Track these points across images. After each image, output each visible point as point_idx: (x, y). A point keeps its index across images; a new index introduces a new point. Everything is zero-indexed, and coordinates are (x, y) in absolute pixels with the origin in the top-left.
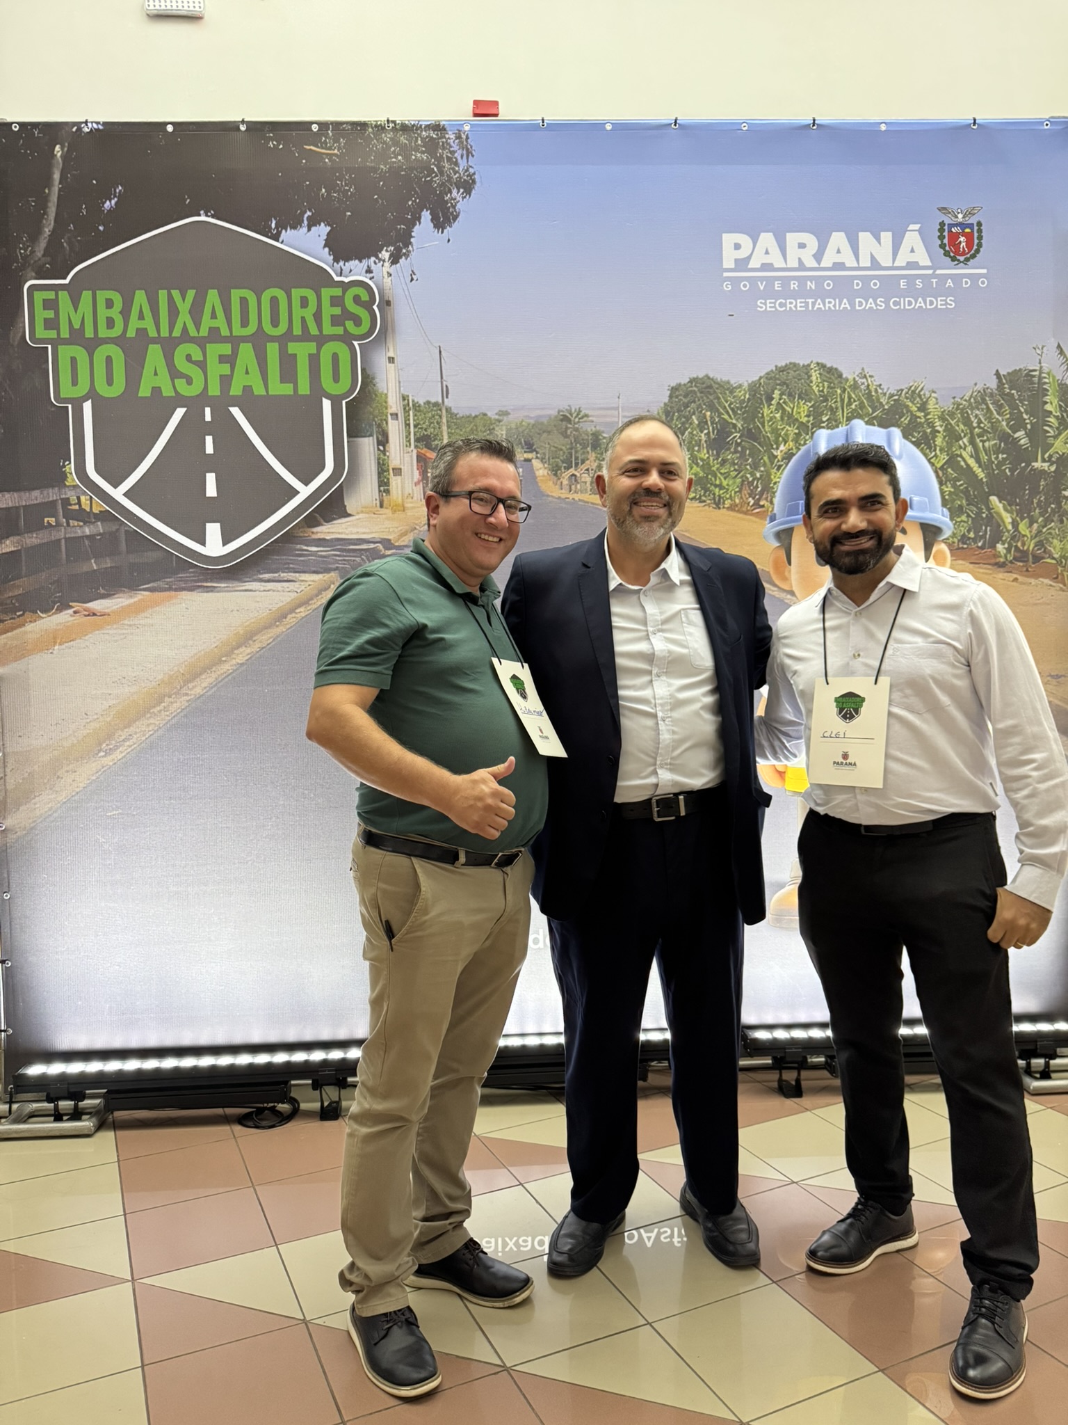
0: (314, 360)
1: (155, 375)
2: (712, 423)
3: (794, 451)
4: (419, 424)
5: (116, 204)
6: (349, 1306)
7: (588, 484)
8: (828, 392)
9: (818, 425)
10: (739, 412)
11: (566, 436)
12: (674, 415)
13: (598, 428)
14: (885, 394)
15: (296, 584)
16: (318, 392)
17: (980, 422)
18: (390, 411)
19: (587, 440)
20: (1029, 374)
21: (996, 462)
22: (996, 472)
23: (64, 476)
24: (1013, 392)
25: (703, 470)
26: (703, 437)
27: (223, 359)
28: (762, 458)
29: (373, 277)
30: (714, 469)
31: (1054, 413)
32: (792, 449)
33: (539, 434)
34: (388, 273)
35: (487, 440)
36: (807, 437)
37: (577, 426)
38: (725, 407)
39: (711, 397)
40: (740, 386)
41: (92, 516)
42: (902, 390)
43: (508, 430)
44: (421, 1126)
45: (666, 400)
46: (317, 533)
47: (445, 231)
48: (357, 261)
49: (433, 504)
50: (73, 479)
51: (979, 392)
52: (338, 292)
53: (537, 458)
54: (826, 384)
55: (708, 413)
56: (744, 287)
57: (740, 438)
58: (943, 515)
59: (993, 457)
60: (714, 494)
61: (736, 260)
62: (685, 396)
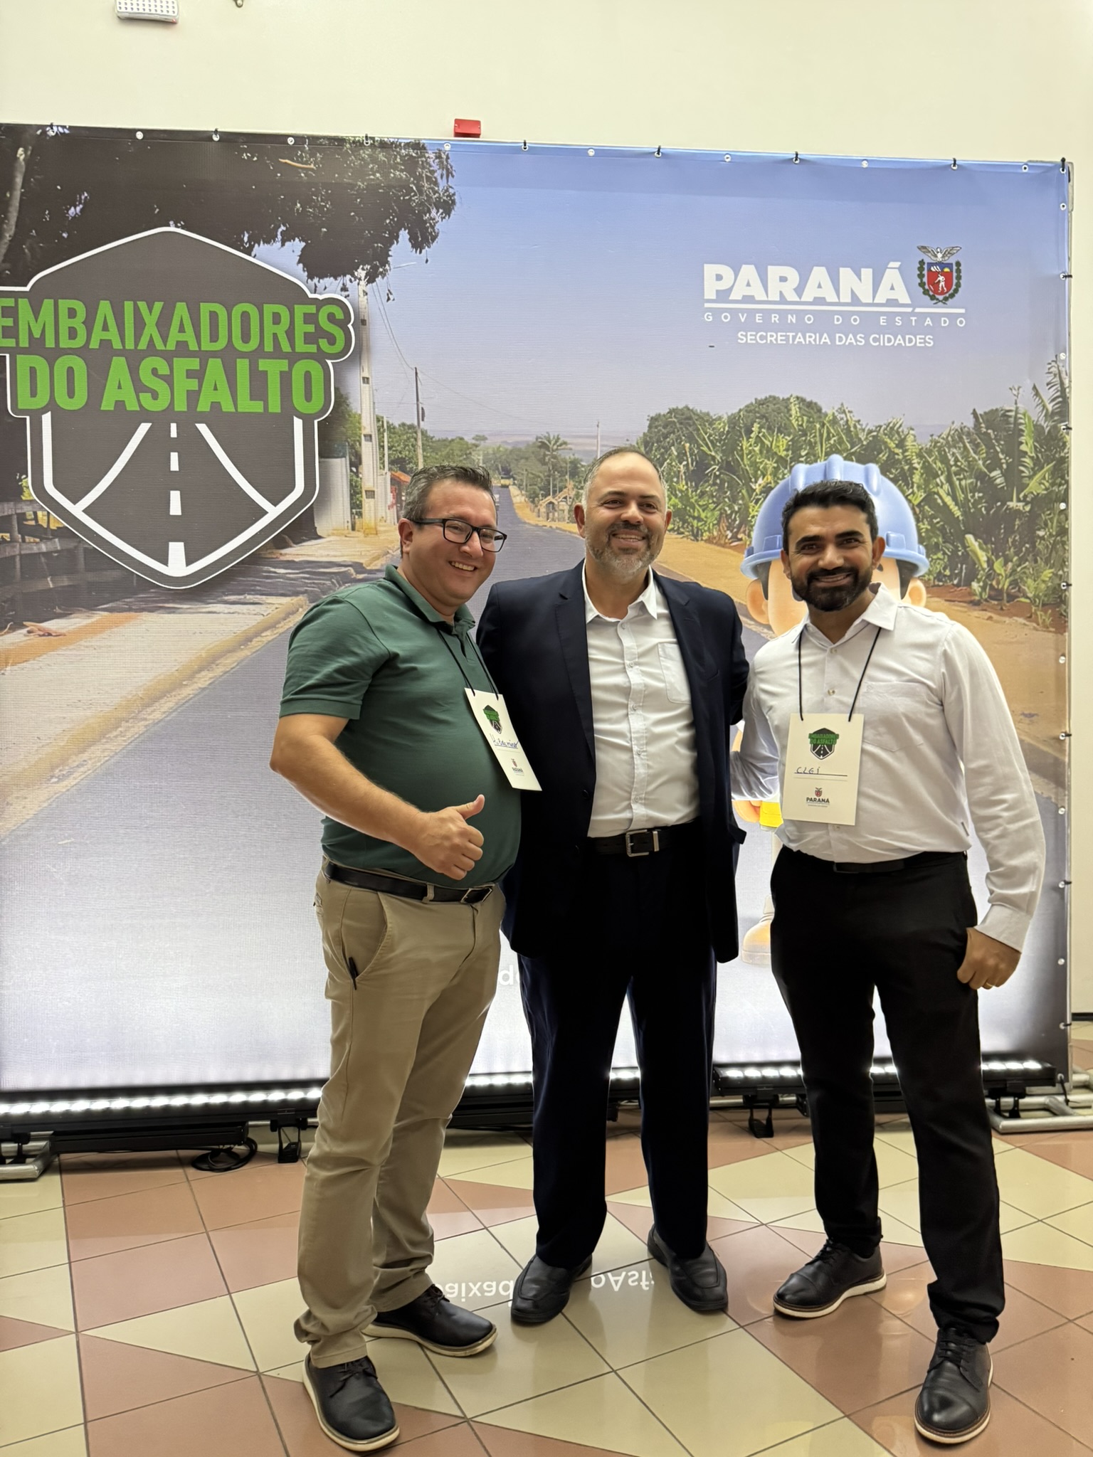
0: (286, 379)
1: (119, 389)
2: (691, 455)
3: (773, 485)
4: (393, 446)
5: (82, 210)
6: (304, 1357)
7: (566, 512)
8: (807, 427)
9: (796, 459)
10: (718, 444)
11: (544, 463)
12: (653, 445)
13: (577, 456)
14: (864, 430)
15: (263, 607)
16: (289, 411)
17: (957, 460)
18: (364, 432)
19: (566, 468)
20: (1005, 415)
21: (972, 501)
22: (972, 511)
23: (20, 491)
24: (990, 431)
25: (681, 502)
26: (682, 469)
27: (190, 374)
28: (740, 491)
29: (348, 296)
30: (693, 500)
31: (1029, 454)
32: (770, 483)
33: (516, 460)
34: (364, 291)
35: (461, 468)
36: (786, 471)
37: (555, 453)
38: (704, 439)
39: (691, 429)
40: (720, 418)
41: (49, 532)
42: (881, 427)
43: (485, 455)
44: (383, 1169)
45: (646, 430)
46: (286, 554)
47: (423, 251)
48: (332, 278)
49: (406, 531)
50: (31, 493)
51: (957, 430)
52: (312, 309)
53: (514, 484)
54: (805, 418)
55: (688, 445)
56: (726, 318)
57: (718, 470)
58: (920, 553)
59: (970, 495)
60: (692, 526)
61: (717, 291)
62: (664, 428)
